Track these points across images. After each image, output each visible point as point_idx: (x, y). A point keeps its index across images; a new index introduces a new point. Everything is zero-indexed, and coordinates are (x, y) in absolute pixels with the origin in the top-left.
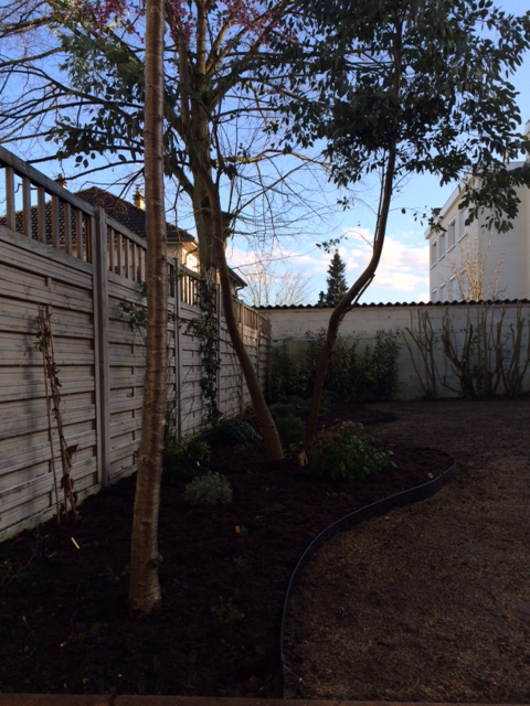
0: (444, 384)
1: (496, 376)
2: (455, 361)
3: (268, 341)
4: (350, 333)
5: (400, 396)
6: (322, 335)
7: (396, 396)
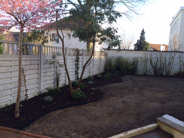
0: (149, 72)
1: (163, 71)
2: (152, 66)
3: (107, 57)
4: (128, 57)
5: (139, 73)
6: (120, 57)
7: (137, 73)
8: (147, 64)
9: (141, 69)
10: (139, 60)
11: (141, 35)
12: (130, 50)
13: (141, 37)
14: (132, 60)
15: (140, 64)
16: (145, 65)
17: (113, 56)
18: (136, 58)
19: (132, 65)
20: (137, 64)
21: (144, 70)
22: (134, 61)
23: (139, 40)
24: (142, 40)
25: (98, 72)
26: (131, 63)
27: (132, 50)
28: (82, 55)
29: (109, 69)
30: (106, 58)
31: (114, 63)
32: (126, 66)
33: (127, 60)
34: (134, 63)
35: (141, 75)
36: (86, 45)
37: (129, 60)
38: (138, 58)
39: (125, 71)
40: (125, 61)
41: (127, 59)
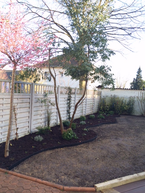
3: (101, 96)
4: (123, 96)
5: (135, 114)
6: (115, 96)
7: (133, 114)
8: (144, 104)
9: (138, 109)
10: (136, 99)
11: (138, 73)
12: (125, 89)
13: (137, 76)
14: (128, 100)
15: (136, 104)
16: (142, 105)
17: (107, 95)
18: (133, 97)
19: (128, 105)
20: (133, 104)
21: (142, 111)
22: (130, 101)
23: (135, 78)
24: (139, 78)
25: (91, 111)
26: (127, 103)
27: (127, 89)
28: (74, 94)
29: (103, 109)
30: (99, 97)
31: (108, 103)
32: (121, 106)
33: (122, 100)
34: (130, 103)
35: (138, 116)
36: (79, 83)
37: (125, 99)
38: (134, 98)
39: (120, 111)
40: (120, 100)
41: (123, 98)
